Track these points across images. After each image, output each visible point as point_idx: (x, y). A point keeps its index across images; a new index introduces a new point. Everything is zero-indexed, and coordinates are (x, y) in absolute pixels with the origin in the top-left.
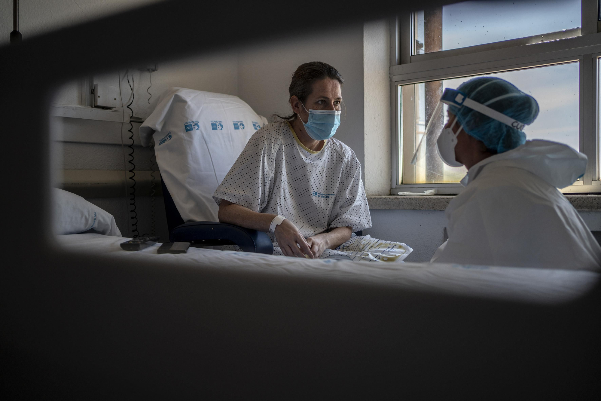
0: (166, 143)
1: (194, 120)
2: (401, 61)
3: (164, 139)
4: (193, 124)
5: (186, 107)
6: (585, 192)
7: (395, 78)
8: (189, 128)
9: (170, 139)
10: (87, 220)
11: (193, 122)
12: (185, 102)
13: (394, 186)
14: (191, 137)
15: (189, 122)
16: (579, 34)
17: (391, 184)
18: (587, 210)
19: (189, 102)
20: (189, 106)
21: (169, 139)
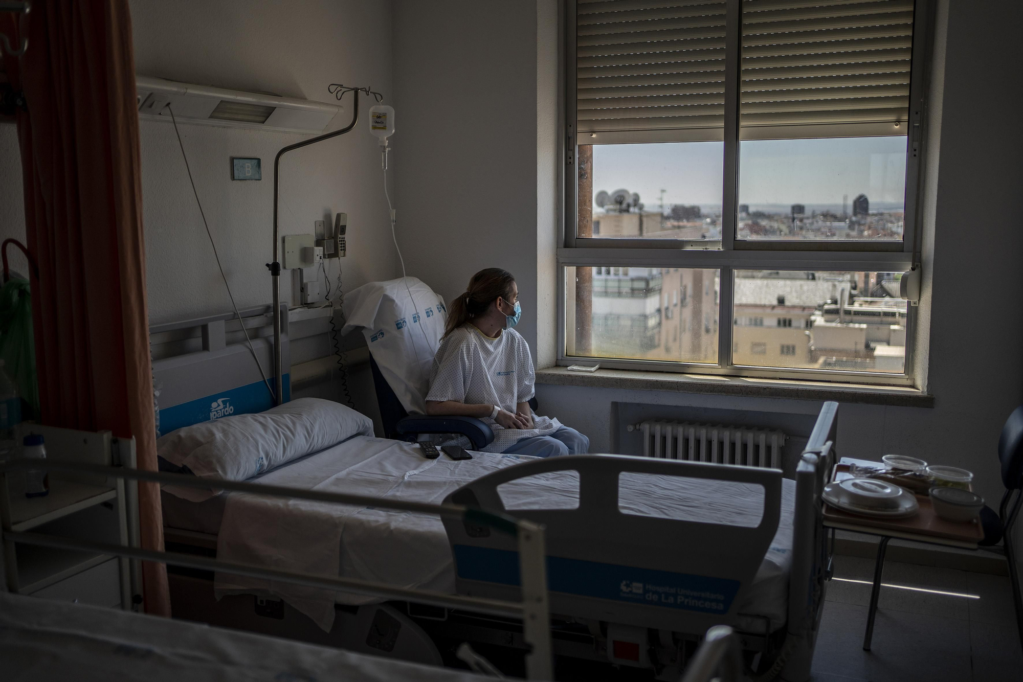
0: (379, 340)
1: (402, 318)
2: (566, 245)
3: (375, 335)
4: (402, 322)
5: (394, 306)
6: (721, 374)
7: (561, 260)
8: (400, 325)
9: (383, 337)
10: (359, 427)
11: (402, 320)
12: (393, 301)
13: (560, 358)
14: (402, 334)
15: (399, 320)
16: (719, 248)
17: (557, 356)
18: (725, 394)
19: (396, 301)
20: (397, 305)
21: (381, 336)
